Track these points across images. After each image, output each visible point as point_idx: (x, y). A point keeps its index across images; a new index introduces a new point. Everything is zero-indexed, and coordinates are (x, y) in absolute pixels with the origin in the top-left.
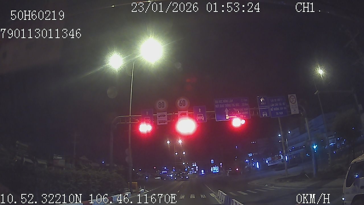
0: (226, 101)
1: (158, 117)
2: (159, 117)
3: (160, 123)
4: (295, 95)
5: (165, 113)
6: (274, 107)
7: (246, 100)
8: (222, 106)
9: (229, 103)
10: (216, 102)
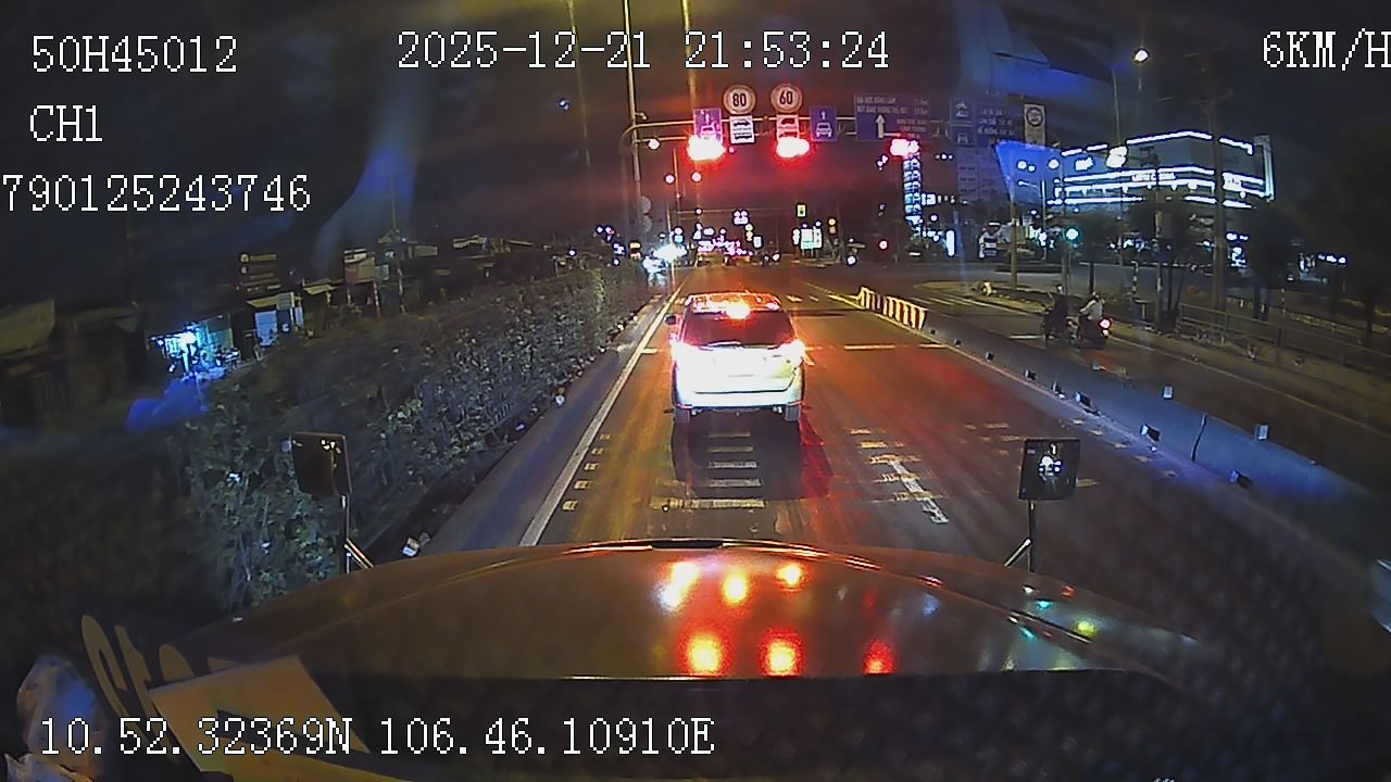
0: (882, 100)
1: (732, 127)
2: (735, 125)
3: (737, 138)
4: (1042, 108)
5: (749, 119)
6: (986, 126)
7: (925, 103)
8: (872, 110)
9: (886, 105)
10: (860, 101)
